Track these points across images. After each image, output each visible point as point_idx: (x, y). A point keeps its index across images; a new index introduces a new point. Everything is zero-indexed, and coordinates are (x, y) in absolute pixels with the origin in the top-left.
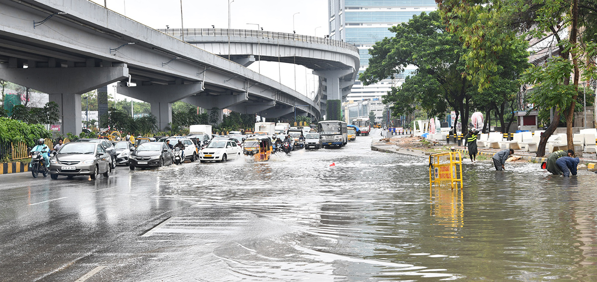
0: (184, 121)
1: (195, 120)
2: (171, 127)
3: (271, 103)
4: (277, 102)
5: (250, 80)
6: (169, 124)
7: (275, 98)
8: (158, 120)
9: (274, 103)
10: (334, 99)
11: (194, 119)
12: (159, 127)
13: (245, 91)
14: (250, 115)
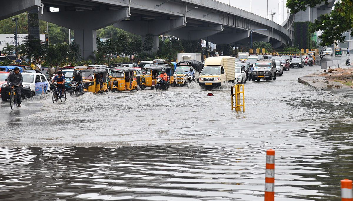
0: (111, 49)
1: (125, 48)
2: (95, 55)
3: (218, 28)
4: (225, 26)
5: (188, 3)
6: (93, 53)
7: (222, 22)
8: (81, 48)
9: (222, 28)
10: (304, 21)
11: (123, 46)
12: (82, 55)
13: (182, 15)
14: (193, 42)
